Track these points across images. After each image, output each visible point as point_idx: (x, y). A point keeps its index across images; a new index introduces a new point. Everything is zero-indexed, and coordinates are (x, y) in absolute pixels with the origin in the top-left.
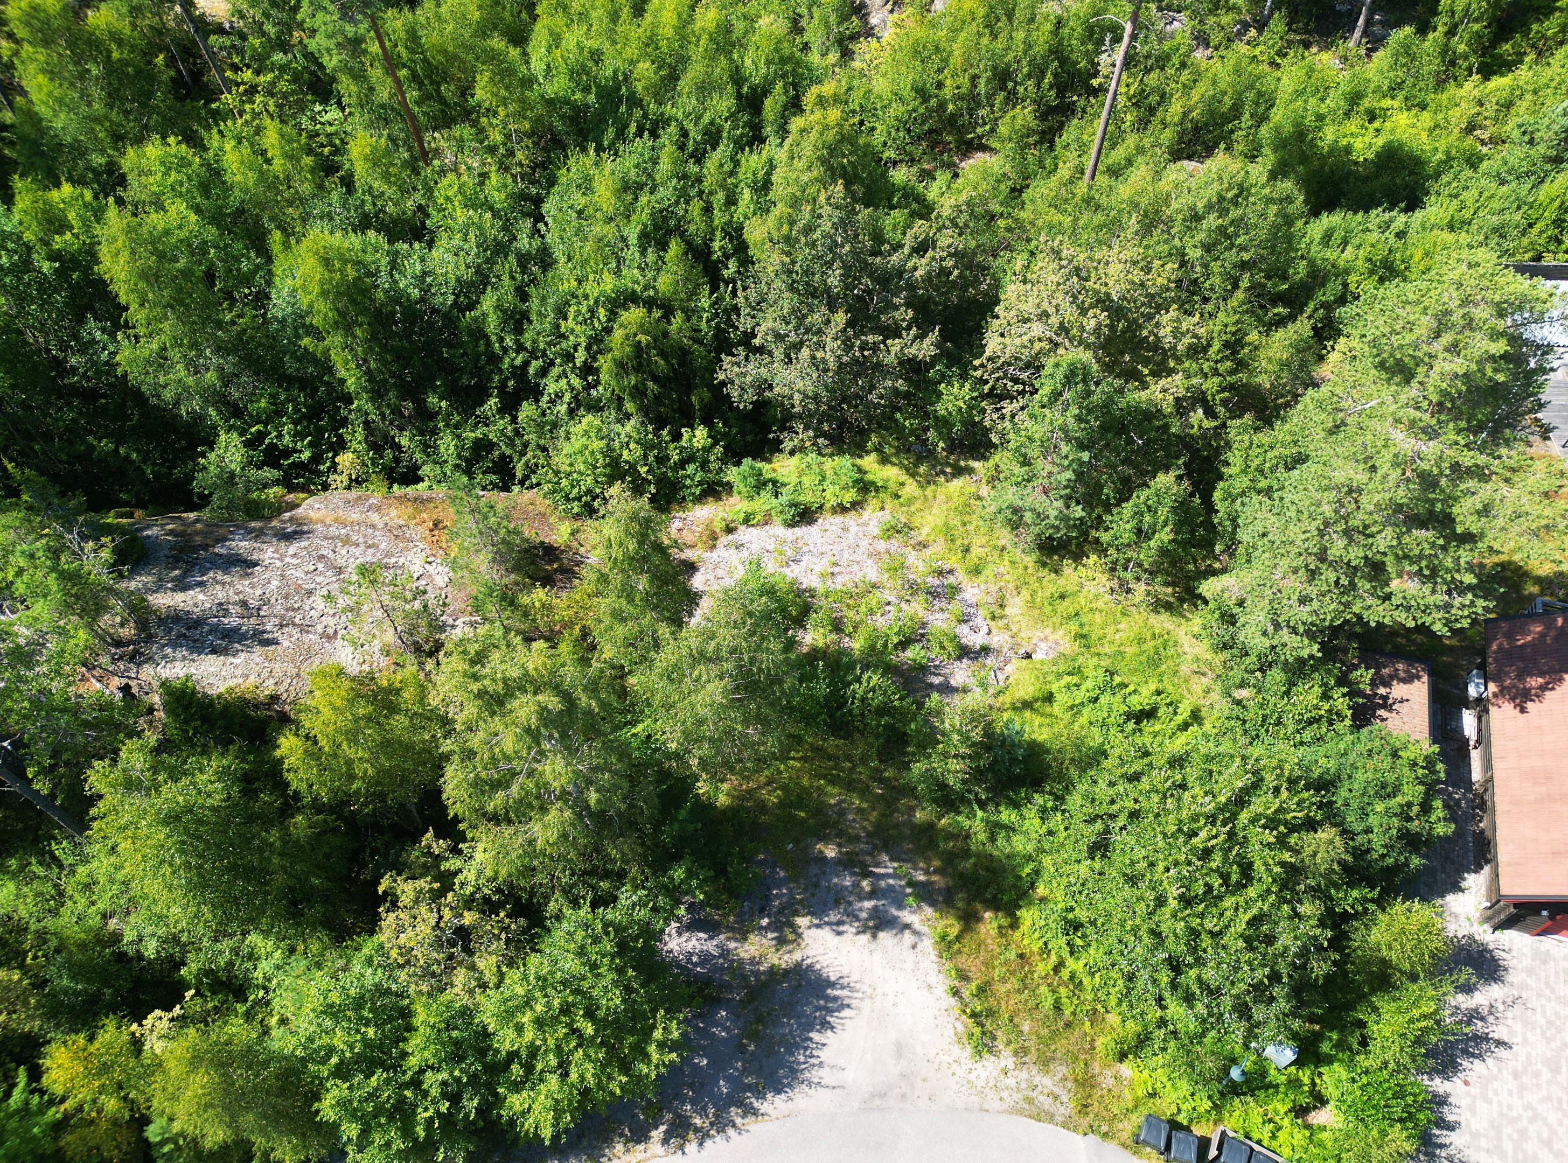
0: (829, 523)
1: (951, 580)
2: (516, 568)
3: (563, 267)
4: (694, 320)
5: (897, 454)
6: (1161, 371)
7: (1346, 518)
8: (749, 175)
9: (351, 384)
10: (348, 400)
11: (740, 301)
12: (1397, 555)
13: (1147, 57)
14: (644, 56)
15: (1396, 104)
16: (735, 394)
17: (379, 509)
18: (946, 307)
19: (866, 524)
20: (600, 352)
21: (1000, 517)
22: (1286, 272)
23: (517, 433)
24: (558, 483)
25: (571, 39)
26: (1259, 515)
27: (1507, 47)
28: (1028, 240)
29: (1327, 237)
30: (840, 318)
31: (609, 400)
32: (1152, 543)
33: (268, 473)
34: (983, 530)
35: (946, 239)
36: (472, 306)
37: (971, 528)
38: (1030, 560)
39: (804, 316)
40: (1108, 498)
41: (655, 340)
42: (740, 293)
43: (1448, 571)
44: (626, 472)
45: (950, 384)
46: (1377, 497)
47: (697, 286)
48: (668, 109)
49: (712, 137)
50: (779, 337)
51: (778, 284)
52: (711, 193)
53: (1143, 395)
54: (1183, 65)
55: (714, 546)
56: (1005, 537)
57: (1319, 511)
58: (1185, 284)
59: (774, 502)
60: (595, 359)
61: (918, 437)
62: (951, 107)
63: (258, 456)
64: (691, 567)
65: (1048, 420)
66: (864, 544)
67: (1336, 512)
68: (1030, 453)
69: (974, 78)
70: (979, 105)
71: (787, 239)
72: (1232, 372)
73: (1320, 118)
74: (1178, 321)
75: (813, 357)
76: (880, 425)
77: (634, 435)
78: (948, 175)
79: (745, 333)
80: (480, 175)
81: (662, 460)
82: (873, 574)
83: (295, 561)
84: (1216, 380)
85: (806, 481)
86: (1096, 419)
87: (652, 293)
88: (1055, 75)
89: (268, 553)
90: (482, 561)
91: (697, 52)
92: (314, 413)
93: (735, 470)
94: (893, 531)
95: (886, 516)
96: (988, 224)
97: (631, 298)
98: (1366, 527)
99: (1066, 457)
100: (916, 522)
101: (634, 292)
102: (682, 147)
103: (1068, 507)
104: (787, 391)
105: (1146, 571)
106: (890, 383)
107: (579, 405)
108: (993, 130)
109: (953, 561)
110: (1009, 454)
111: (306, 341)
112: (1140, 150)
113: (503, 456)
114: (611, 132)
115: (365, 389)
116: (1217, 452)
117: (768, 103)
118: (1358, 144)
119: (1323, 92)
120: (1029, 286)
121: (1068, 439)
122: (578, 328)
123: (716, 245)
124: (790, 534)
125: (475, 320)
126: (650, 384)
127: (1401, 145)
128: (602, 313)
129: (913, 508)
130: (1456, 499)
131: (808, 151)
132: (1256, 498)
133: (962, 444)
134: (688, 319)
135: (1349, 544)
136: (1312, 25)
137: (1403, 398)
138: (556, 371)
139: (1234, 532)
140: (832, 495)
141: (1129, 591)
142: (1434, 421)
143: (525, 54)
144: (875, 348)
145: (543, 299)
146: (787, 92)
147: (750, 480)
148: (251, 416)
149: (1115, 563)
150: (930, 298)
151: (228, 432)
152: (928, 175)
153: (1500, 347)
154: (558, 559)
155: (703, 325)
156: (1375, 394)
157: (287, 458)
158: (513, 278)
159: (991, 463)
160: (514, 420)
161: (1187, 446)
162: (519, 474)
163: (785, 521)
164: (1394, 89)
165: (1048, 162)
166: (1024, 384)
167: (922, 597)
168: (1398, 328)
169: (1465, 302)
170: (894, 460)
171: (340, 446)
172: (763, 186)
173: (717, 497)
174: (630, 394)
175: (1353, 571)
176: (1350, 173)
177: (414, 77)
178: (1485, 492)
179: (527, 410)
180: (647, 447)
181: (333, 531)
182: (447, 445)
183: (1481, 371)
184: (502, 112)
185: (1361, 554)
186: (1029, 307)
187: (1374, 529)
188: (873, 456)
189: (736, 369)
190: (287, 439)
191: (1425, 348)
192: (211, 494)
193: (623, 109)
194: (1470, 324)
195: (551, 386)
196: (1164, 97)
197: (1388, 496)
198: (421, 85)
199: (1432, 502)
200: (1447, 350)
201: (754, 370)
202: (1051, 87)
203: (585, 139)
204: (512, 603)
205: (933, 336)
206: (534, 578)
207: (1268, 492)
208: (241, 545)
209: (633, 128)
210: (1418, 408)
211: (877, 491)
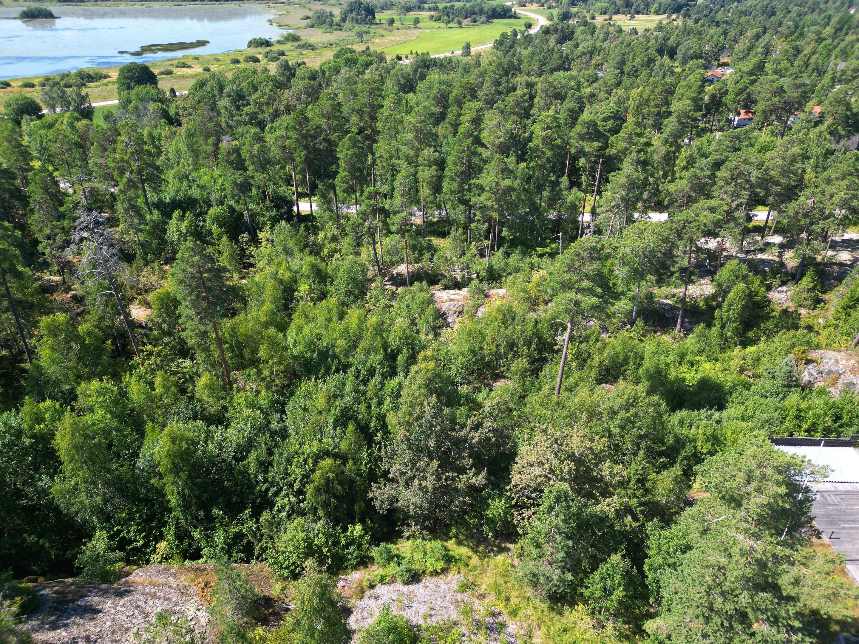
0: (429, 581)
1: (500, 619)
2: (248, 614)
3: (293, 438)
4: (359, 463)
5: (466, 539)
6: (606, 494)
7: (720, 585)
8: (390, 390)
9: (173, 503)
10: (170, 511)
11: (383, 454)
12: (753, 608)
13: (580, 336)
14: (341, 337)
15: (703, 359)
16: (378, 505)
17: (175, 575)
18: (489, 457)
19: (449, 583)
20: (307, 483)
21: (526, 579)
22: (663, 440)
23: (258, 528)
24: (277, 558)
25: (307, 330)
26: (671, 581)
27: (751, 333)
28: (530, 422)
29: (681, 422)
30: (435, 463)
31: (310, 509)
32: (613, 597)
33: (119, 554)
34: (517, 587)
35: (487, 423)
36: (243, 458)
37: (509, 585)
38: (544, 606)
39: (416, 463)
40: (585, 568)
41: (337, 475)
42: (383, 450)
43: (784, 618)
44: (316, 552)
45: (494, 499)
46: (735, 573)
47: (361, 446)
48: (351, 360)
49: (371, 373)
50: (402, 473)
51: (403, 446)
52: (370, 399)
53: (598, 507)
54: (597, 340)
55: (362, 597)
56: (529, 592)
57: (705, 580)
58: (612, 446)
59: (398, 569)
60: (304, 486)
61: (478, 530)
62: (487, 359)
63: (114, 544)
64: (348, 612)
65: (548, 522)
66: (448, 596)
67: (714, 581)
68: (540, 541)
69: (498, 346)
70: (501, 358)
71: (408, 422)
72: (644, 496)
73: (667, 365)
74: (612, 467)
75: (420, 485)
76: (457, 522)
77: (322, 529)
78: (488, 390)
79: (384, 471)
80: (256, 391)
81: (336, 543)
82: (454, 616)
83: (122, 609)
84: (636, 500)
85: (416, 556)
86: (574, 522)
87: (337, 450)
88: (537, 345)
89: (108, 605)
90: (229, 610)
91: (367, 335)
92: (150, 518)
93: (376, 549)
94: (465, 587)
95: (460, 578)
96: (509, 415)
97: (327, 454)
98: (733, 590)
99: (560, 543)
100: (479, 581)
101: (328, 450)
102: (357, 377)
103: (563, 573)
104: (406, 503)
105: (611, 614)
106: (461, 499)
107: (293, 512)
108: (508, 369)
109: (501, 607)
110: (528, 541)
111: (153, 481)
112: (582, 379)
113: (249, 543)
114: (323, 371)
115: (179, 505)
116: (642, 540)
117: (400, 357)
118: (688, 377)
119: (667, 353)
120: (532, 448)
121: (560, 533)
122: (297, 470)
123: (372, 425)
124: (405, 589)
125: (244, 466)
126: (333, 500)
127: (709, 379)
128: (310, 462)
129: (476, 573)
130: (779, 575)
131: (419, 381)
132: (668, 570)
133: (502, 533)
134: (355, 464)
135: (725, 600)
136: (656, 323)
137: (738, 517)
138: (283, 493)
139: (658, 591)
140: (431, 564)
141: (603, 627)
142: (757, 530)
143: (285, 335)
144: (453, 479)
145: (281, 454)
146: (408, 352)
147: (384, 555)
148: (115, 521)
149: (594, 609)
150: (481, 452)
151: (101, 530)
152: (477, 390)
153: (783, 490)
154: (272, 606)
155: (363, 467)
156: (723, 513)
157: (129, 545)
158: (266, 444)
159: (518, 546)
160: (257, 522)
161: (625, 536)
162: (256, 553)
163: (403, 581)
164: (700, 352)
165: (536, 384)
166: (533, 499)
167: (483, 631)
168: (727, 478)
169: (759, 466)
170: (465, 543)
171: (160, 538)
172: (397, 395)
173: (366, 566)
174: (322, 506)
175: (730, 618)
176: (686, 391)
177: (231, 346)
178: (795, 571)
179: (265, 516)
180: (328, 536)
181: (147, 590)
182: (219, 536)
183: (776, 502)
184: (271, 362)
185: (733, 607)
186: (533, 458)
187: (737, 592)
188: (453, 540)
189: (379, 491)
190: (132, 534)
191: (744, 490)
192: (84, 567)
193: (329, 360)
194: (764, 477)
195: (280, 502)
196: (590, 355)
197: (741, 572)
198: (233, 351)
199: (766, 577)
200: (755, 491)
201: (389, 491)
202: (535, 350)
203: (310, 374)
204: (243, 637)
205: (484, 474)
206: (258, 620)
207: (673, 566)
208: (93, 600)
209: (333, 368)
210: (746, 521)
211: (456, 562)
